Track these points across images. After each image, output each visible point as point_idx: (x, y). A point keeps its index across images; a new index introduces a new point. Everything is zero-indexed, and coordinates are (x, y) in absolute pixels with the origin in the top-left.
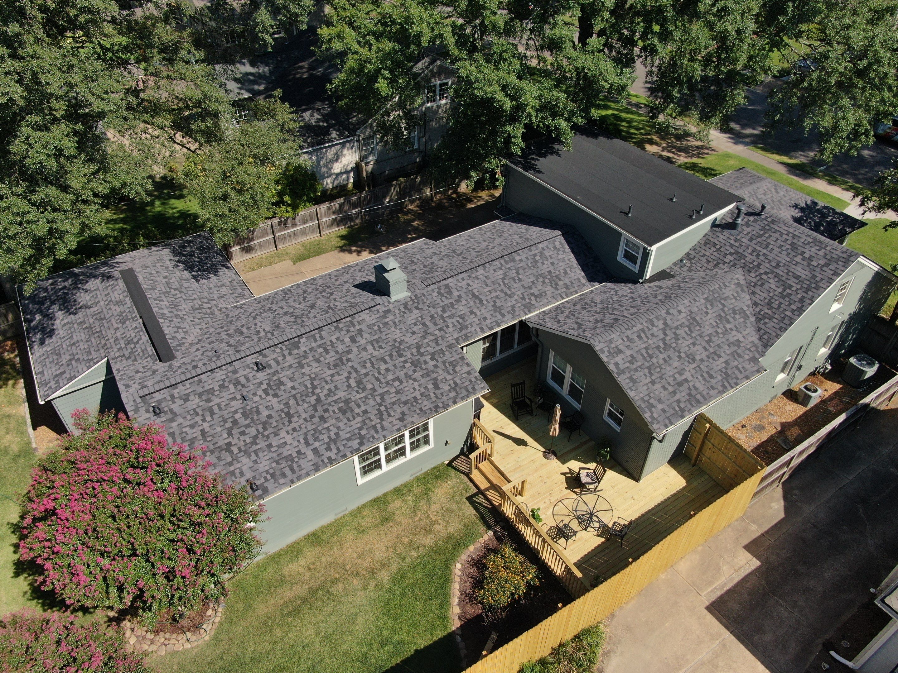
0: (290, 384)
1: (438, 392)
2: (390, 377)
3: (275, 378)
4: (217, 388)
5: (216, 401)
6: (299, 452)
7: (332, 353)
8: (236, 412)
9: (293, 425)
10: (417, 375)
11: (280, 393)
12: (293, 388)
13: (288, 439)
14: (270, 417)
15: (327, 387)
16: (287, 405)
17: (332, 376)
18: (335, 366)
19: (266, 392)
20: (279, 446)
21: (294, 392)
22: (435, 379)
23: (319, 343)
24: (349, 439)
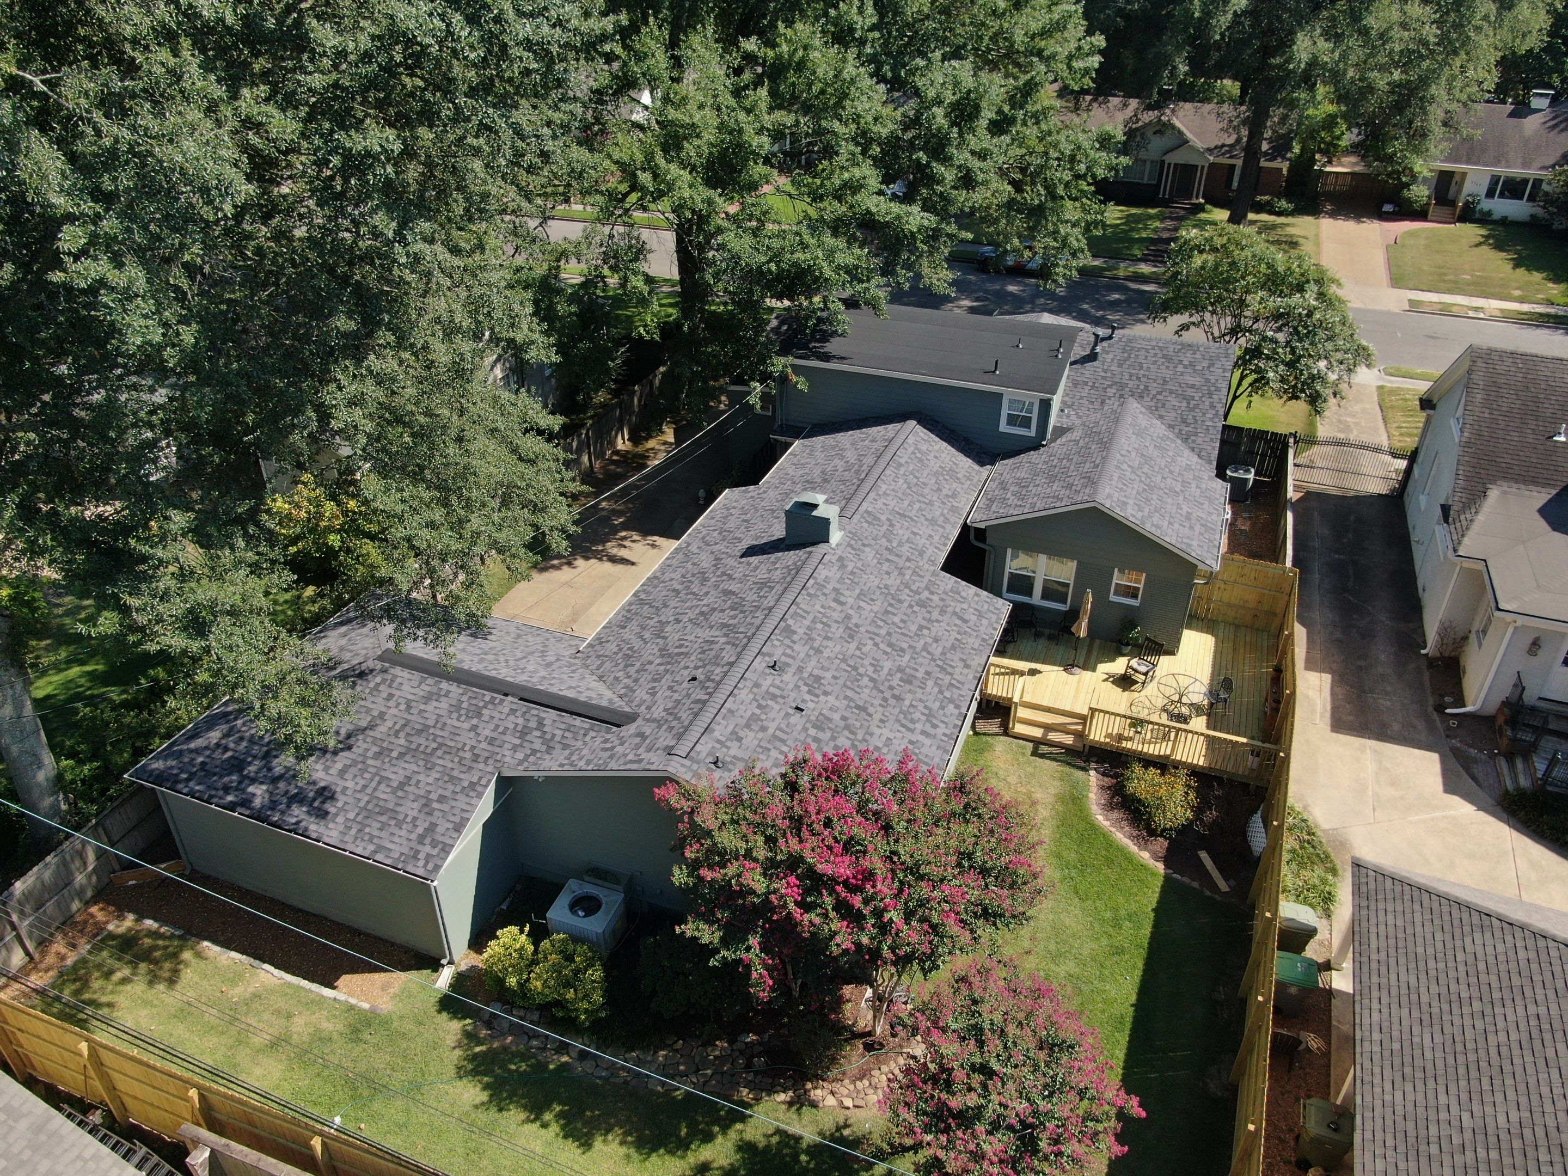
0: (828, 675)
1: (971, 624)
2: (914, 628)
3: (805, 675)
4: (758, 712)
5: (772, 727)
6: (911, 742)
7: (834, 625)
8: (805, 729)
9: (877, 717)
10: (935, 615)
11: (828, 689)
12: (835, 677)
13: (886, 733)
14: (844, 718)
15: (866, 662)
16: (846, 697)
17: (858, 648)
18: (851, 637)
19: (809, 692)
20: (886, 745)
21: (840, 682)
22: (955, 613)
23: (810, 617)
24: (943, 708)
